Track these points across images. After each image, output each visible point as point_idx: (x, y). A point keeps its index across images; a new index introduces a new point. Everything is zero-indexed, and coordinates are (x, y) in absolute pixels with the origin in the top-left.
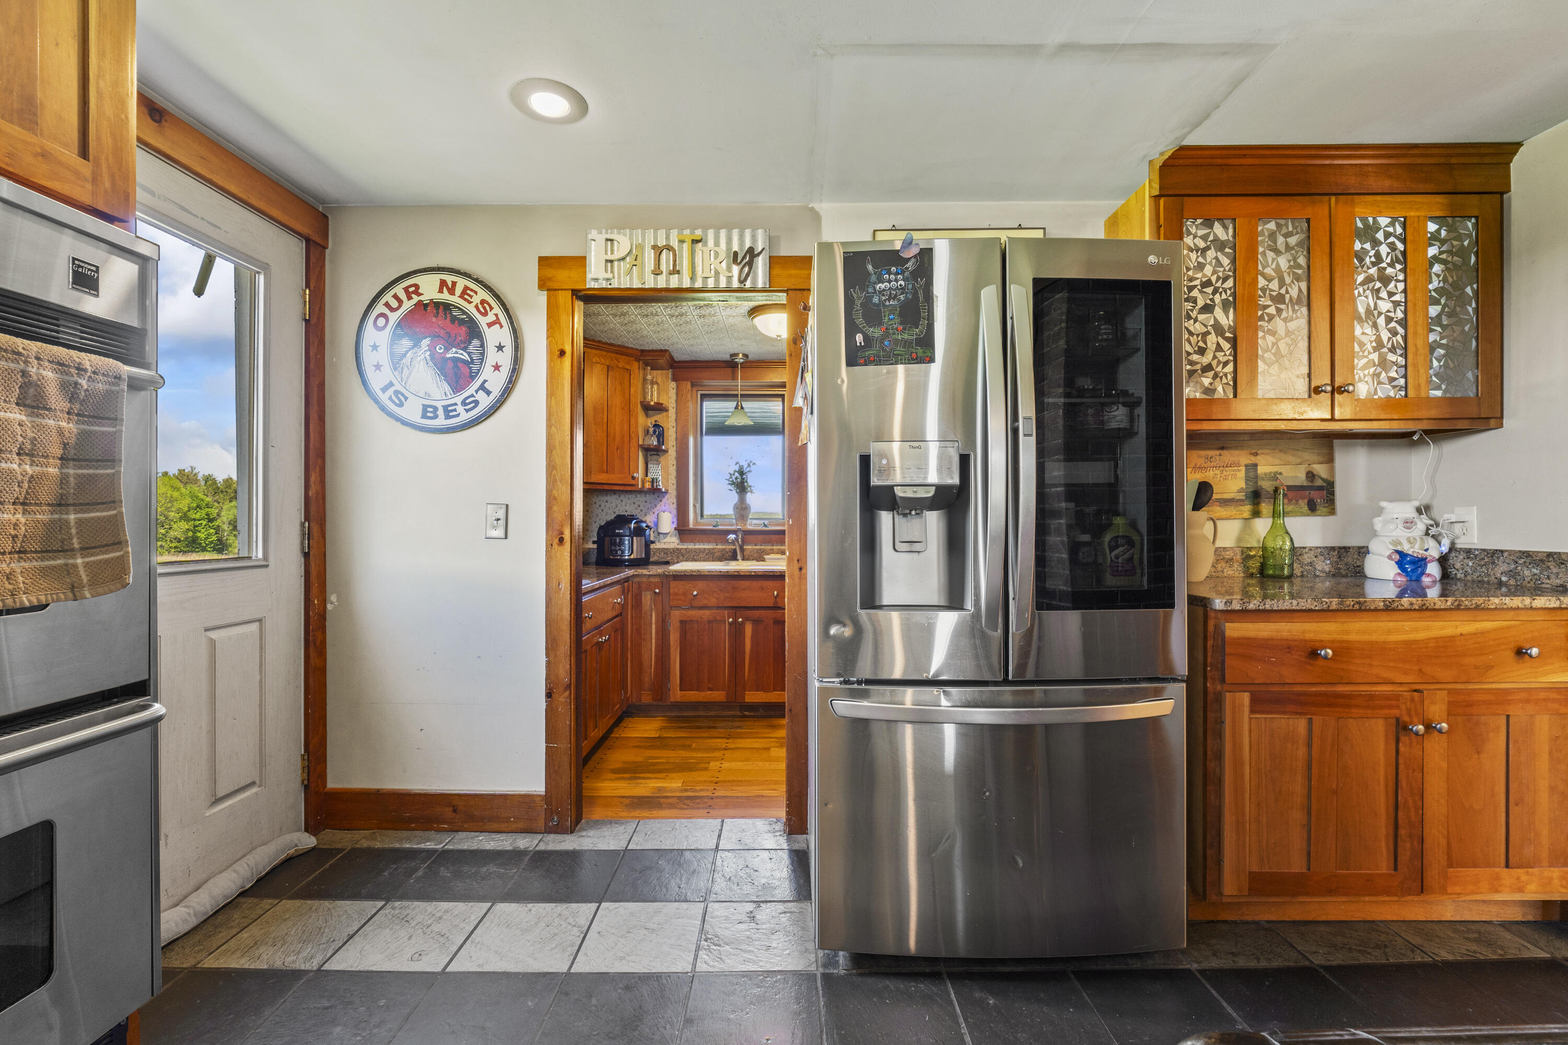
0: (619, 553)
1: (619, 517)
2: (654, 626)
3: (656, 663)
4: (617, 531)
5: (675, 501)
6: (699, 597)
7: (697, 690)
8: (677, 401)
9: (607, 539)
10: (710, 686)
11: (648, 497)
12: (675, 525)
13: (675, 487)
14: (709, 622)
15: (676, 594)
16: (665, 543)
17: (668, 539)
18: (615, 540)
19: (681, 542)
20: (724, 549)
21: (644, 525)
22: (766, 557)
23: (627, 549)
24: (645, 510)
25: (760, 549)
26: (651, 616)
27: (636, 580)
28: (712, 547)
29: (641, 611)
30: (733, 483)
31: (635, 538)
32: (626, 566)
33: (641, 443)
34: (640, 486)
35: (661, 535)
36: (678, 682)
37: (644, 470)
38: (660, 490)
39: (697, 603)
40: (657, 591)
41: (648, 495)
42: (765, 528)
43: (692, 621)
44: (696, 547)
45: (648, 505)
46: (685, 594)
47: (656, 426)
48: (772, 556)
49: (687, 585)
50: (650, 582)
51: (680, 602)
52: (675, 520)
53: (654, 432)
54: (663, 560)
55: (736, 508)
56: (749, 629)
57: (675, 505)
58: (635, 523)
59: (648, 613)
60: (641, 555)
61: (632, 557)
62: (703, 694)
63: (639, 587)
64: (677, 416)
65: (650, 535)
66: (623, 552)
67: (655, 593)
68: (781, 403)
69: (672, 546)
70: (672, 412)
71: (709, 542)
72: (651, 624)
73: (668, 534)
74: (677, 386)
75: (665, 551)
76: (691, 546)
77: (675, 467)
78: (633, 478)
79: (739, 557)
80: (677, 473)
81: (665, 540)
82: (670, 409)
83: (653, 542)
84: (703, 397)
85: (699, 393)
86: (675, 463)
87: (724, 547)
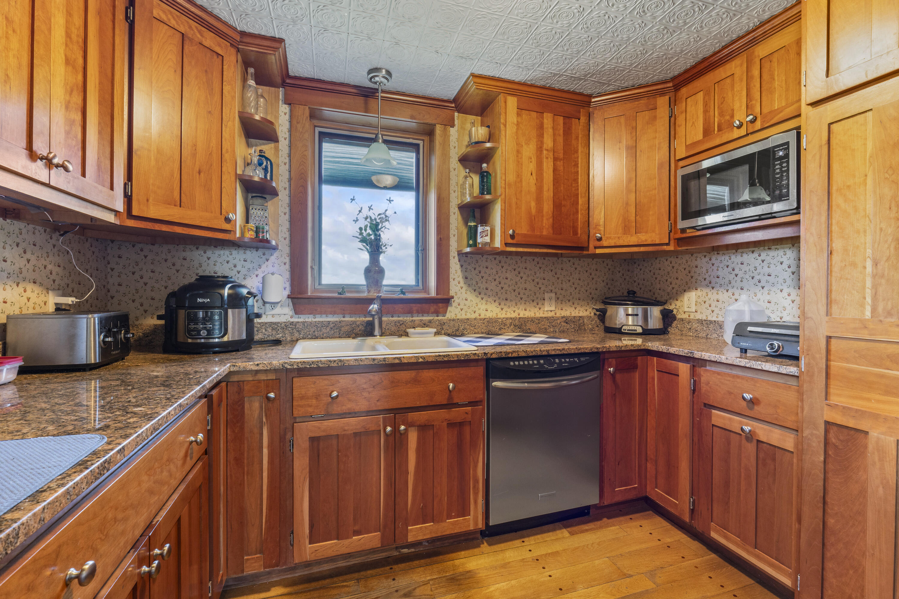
0: (204, 333)
1: (202, 278)
2: (265, 451)
3: (270, 508)
4: (199, 300)
5: (287, 260)
6: (340, 398)
7: (338, 539)
8: (290, 131)
9: (182, 314)
10: (356, 528)
11: (250, 254)
12: (287, 292)
13: (287, 241)
14: (356, 434)
15: (302, 398)
16: (273, 316)
17: (278, 310)
18: (196, 314)
19: (296, 313)
20: (354, 322)
21: (244, 291)
22: (411, 331)
23: (217, 327)
24: (244, 271)
25: (399, 321)
26: (261, 434)
27: (235, 378)
28: (337, 319)
29: (242, 428)
30: (363, 240)
31: (230, 311)
32: (215, 353)
33: (239, 172)
34: (238, 235)
35: (268, 306)
36: (307, 531)
37: (244, 215)
38: (268, 241)
39: (336, 409)
40: (272, 395)
41: (248, 252)
42: (402, 296)
43: (328, 437)
44: (317, 319)
45: (248, 265)
46: (317, 397)
47: (262, 155)
48: (419, 330)
49: (322, 382)
50: (259, 381)
51: (310, 410)
52: (288, 285)
53: (260, 164)
54: (271, 338)
55: (367, 271)
56: (413, 437)
57: (288, 266)
58: (230, 288)
59: (256, 431)
60: (240, 334)
61: (225, 339)
62: (346, 542)
63: (240, 391)
64: (290, 150)
65: (253, 306)
66: (210, 332)
67: (268, 398)
68: (414, 155)
69: (282, 319)
70: (284, 143)
71: (334, 313)
72: (261, 448)
73: (278, 303)
74: (291, 111)
75: (274, 326)
76: (309, 319)
77: (287, 217)
78: (228, 220)
79: (377, 332)
80: (291, 225)
81: (273, 312)
82: (281, 139)
83: (258, 316)
84: (323, 136)
85: (317, 130)
86: (287, 210)
87: (353, 319)
